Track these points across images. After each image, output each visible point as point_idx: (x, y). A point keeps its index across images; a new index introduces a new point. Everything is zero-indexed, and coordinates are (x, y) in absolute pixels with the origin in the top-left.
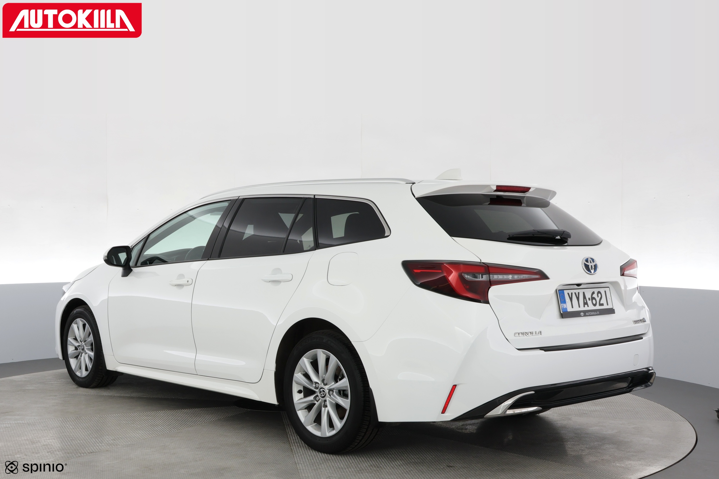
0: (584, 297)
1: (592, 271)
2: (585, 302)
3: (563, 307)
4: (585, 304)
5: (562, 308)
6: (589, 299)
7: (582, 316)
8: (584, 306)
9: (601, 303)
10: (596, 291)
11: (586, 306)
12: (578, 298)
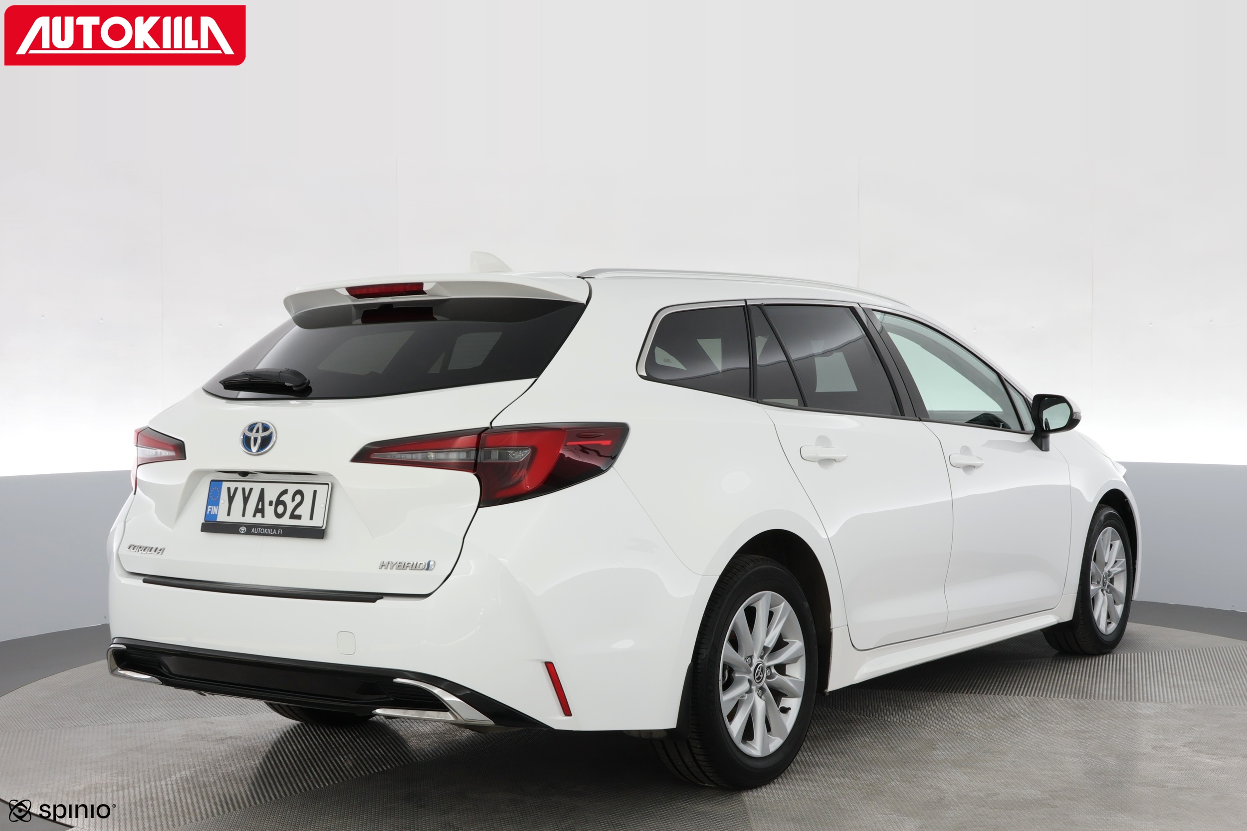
0: (261, 498)
1: (254, 449)
2: (260, 507)
3: (210, 512)
4: (260, 510)
5: (208, 513)
6: (271, 503)
7: (242, 532)
8: (254, 516)
9: (296, 513)
10: (293, 489)
11: (259, 515)
12: (246, 500)
